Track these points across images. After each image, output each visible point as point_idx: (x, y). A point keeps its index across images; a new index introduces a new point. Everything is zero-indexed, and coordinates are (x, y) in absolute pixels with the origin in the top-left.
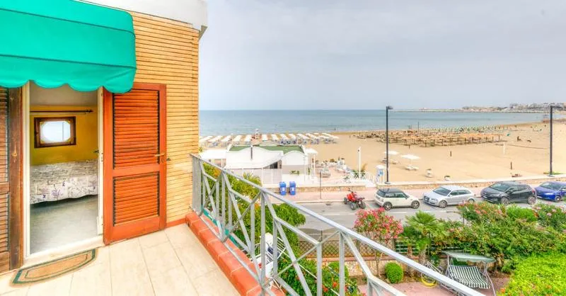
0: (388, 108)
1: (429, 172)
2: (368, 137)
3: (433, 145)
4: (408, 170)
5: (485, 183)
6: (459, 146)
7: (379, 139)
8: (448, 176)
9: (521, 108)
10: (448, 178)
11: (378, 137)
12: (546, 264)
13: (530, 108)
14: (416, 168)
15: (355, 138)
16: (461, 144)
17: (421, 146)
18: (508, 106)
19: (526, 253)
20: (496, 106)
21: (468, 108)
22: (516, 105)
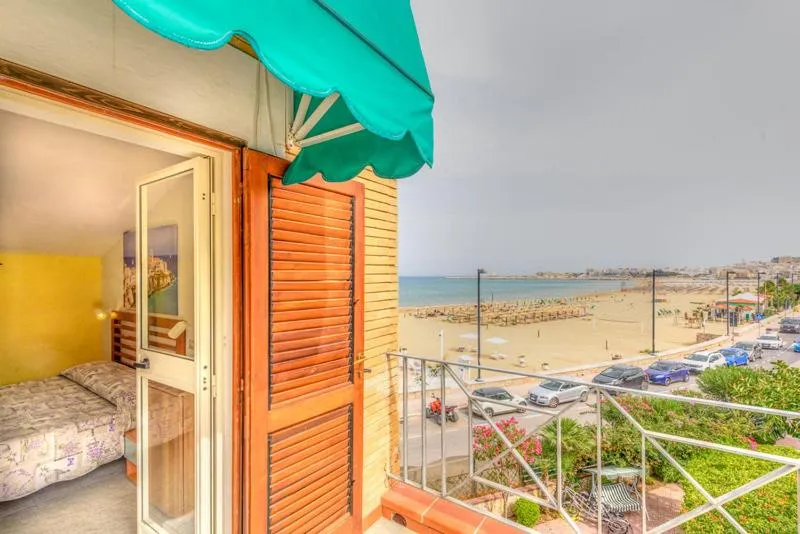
0: (480, 272)
1: (522, 360)
2: (429, 315)
3: (514, 323)
4: (494, 359)
5: (591, 371)
6: (544, 323)
7: (443, 317)
8: (546, 364)
9: (597, 274)
10: (546, 367)
11: (442, 314)
12: (712, 466)
13: (606, 274)
14: (504, 356)
15: (412, 318)
16: (546, 320)
17: (501, 326)
18: (585, 272)
19: (685, 456)
20: (571, 271)
21: (542, 274)
22: (592, 271)
